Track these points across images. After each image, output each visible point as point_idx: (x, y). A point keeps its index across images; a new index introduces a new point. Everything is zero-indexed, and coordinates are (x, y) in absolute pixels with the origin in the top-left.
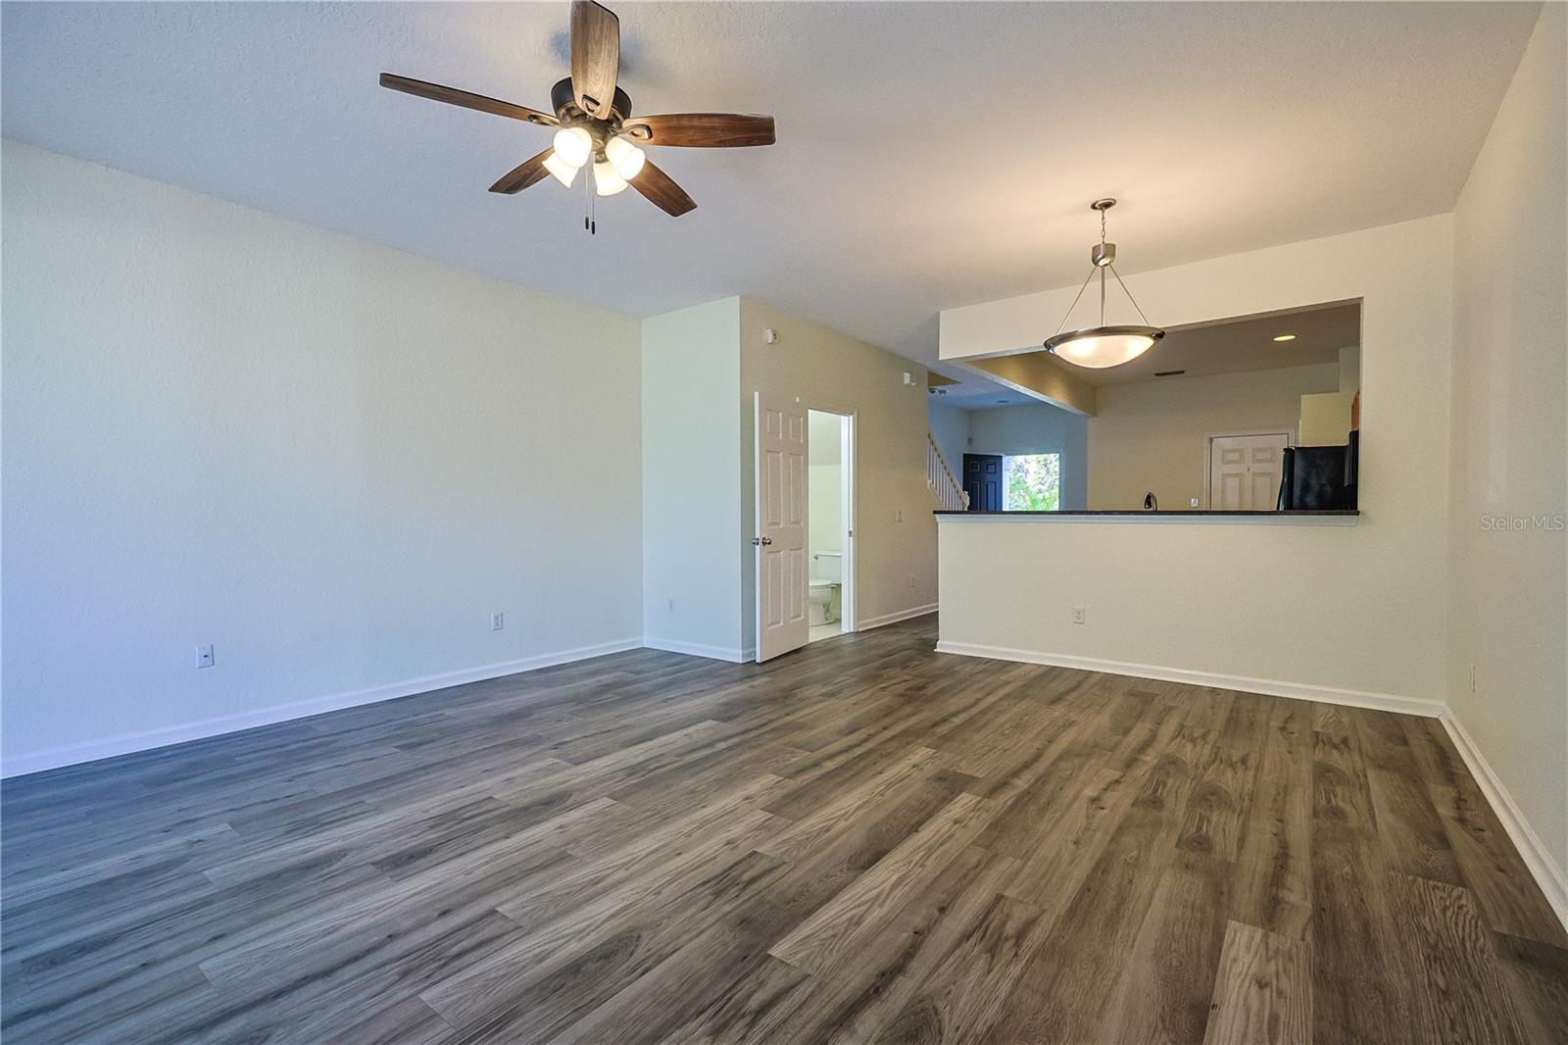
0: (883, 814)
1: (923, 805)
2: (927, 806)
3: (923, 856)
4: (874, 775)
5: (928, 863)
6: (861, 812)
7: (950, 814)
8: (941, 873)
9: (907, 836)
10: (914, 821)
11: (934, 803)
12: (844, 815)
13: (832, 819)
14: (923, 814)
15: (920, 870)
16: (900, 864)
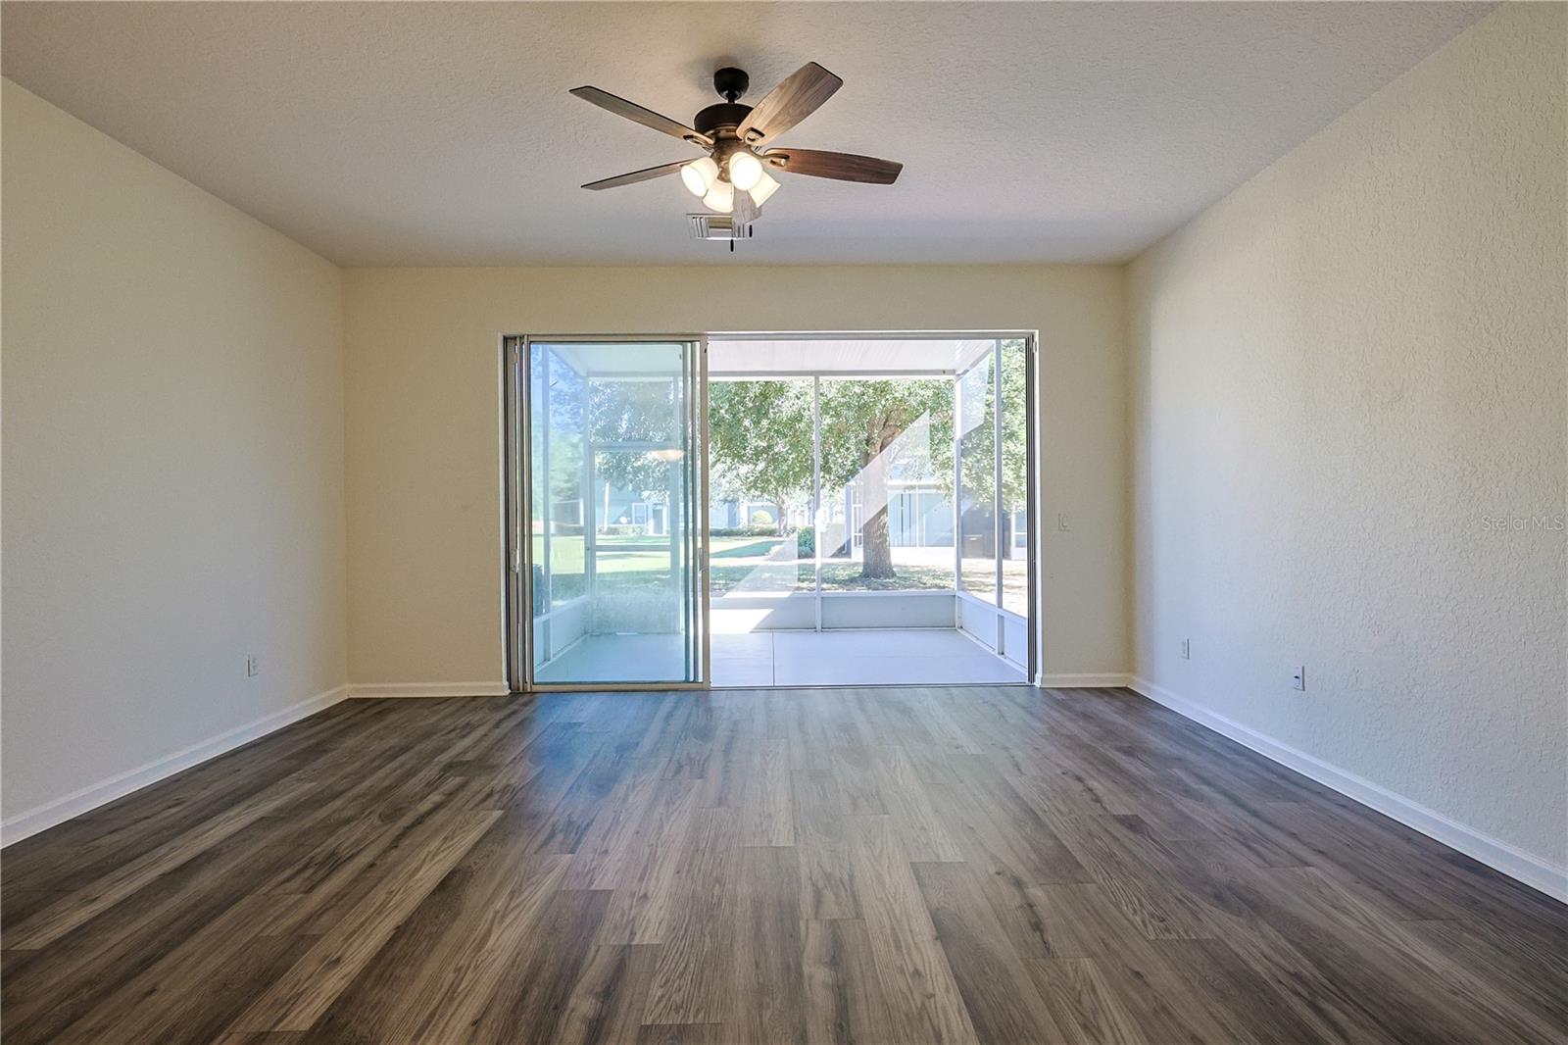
0: (450, 938)
1: (387, 974)
2: (381, 976)
3: (389, 902)
4: (486, 1011)
5: (383, 897)
6: (482, 928)
7: (345, 970)
8: (370, 891)
9: (411, 917)
10: (403, 941)
11: (368, 985)
12: (503, 917)
13: (515, 908)
14: (389, 956)
15: (394, 888)
16: (416, 887)
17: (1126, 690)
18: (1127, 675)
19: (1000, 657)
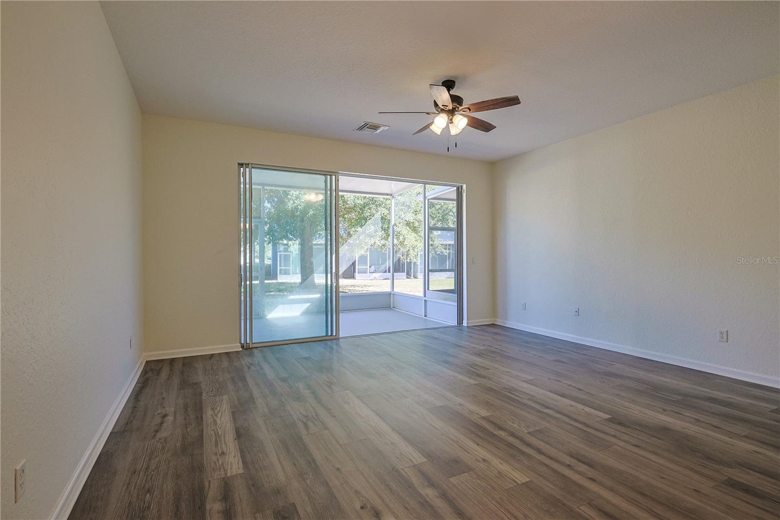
17: (493, 324)
18: (493, 319)
19: (426, 318)
